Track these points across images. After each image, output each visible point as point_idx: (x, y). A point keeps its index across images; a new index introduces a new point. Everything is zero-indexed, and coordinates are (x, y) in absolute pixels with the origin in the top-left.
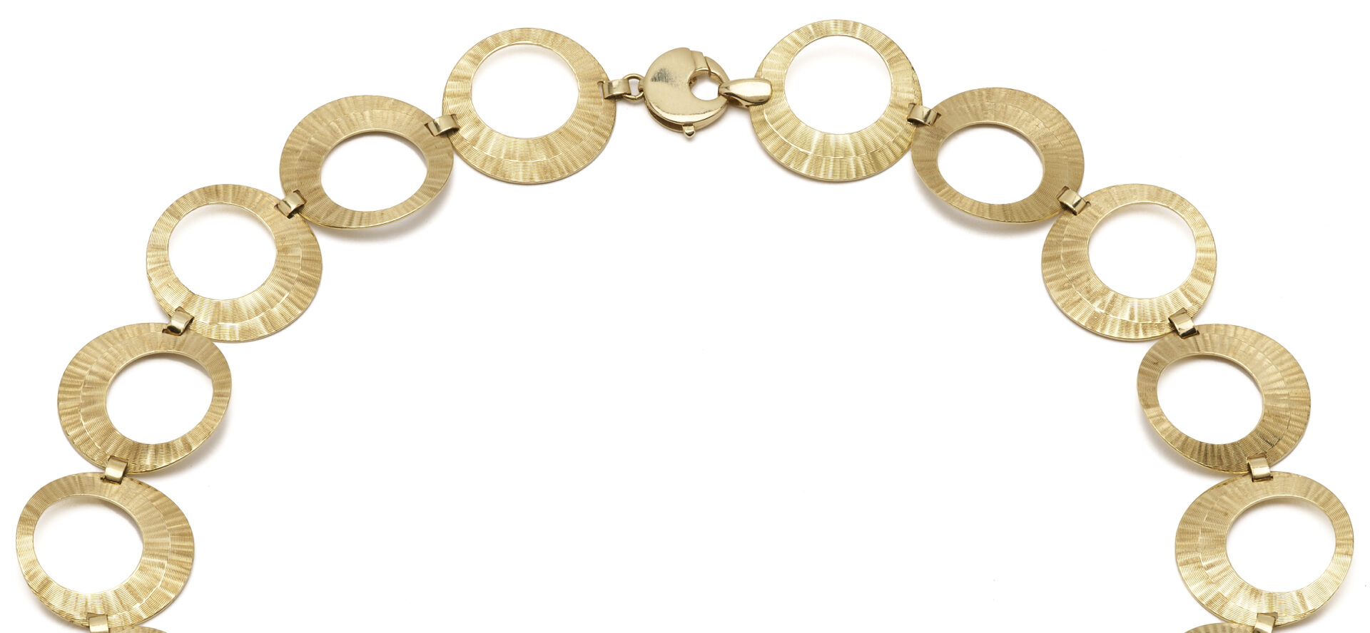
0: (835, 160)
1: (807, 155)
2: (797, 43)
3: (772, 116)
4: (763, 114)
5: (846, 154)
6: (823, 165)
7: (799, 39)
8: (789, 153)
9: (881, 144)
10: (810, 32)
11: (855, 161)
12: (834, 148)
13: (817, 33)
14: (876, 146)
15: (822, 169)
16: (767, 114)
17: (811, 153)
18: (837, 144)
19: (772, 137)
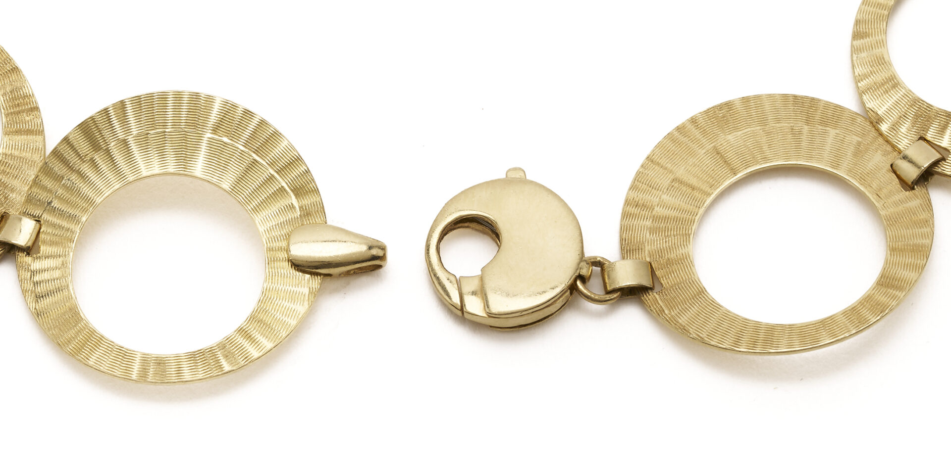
0: (165, 126)
1: (215, 130)
2: (249, 337)
3: (283, 203)
4: (301, 208)
5: (143, 140)
6: (184, 114)
7: (246, 344)
8: (247, 133)
9: (86, 168)
10: (226, 357)
11: (128, 130)
12: (169, 148)
13: (214, 355)
14: (93, 163)
15: (185, 107)
16: (292, 207)
17: (209, 135)
18: (162, 155)
19: (281, 164)
